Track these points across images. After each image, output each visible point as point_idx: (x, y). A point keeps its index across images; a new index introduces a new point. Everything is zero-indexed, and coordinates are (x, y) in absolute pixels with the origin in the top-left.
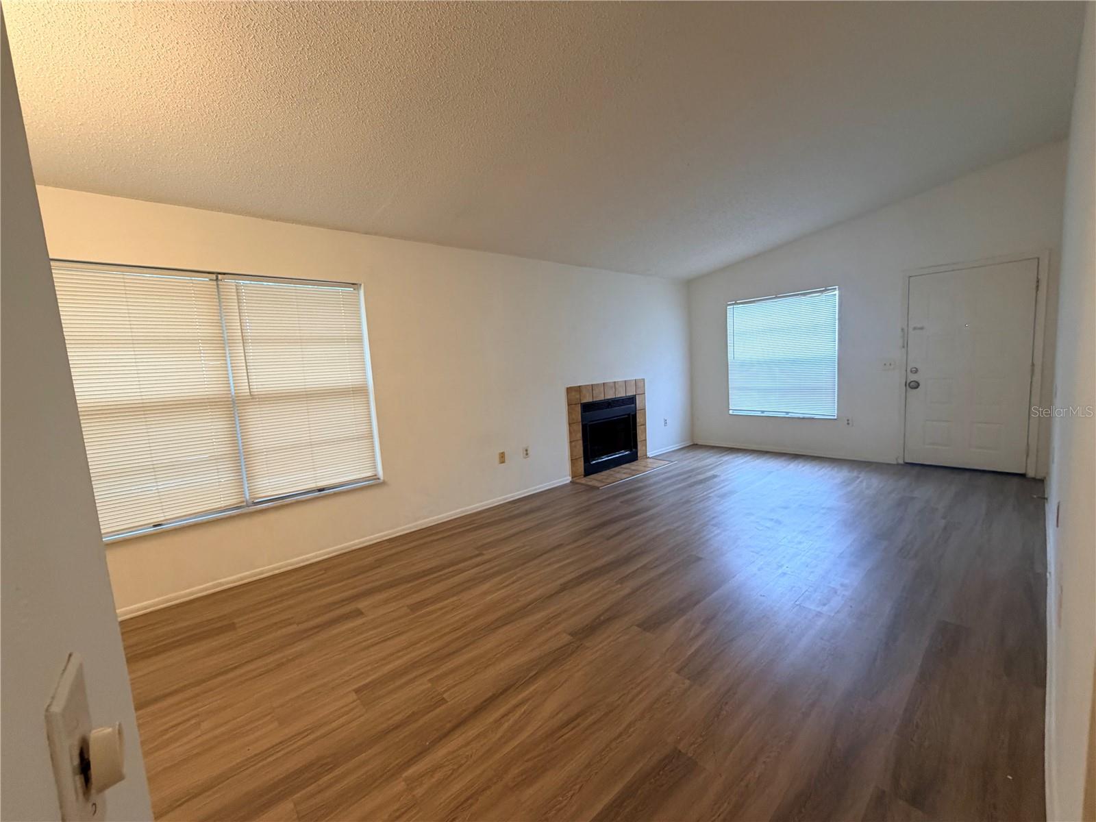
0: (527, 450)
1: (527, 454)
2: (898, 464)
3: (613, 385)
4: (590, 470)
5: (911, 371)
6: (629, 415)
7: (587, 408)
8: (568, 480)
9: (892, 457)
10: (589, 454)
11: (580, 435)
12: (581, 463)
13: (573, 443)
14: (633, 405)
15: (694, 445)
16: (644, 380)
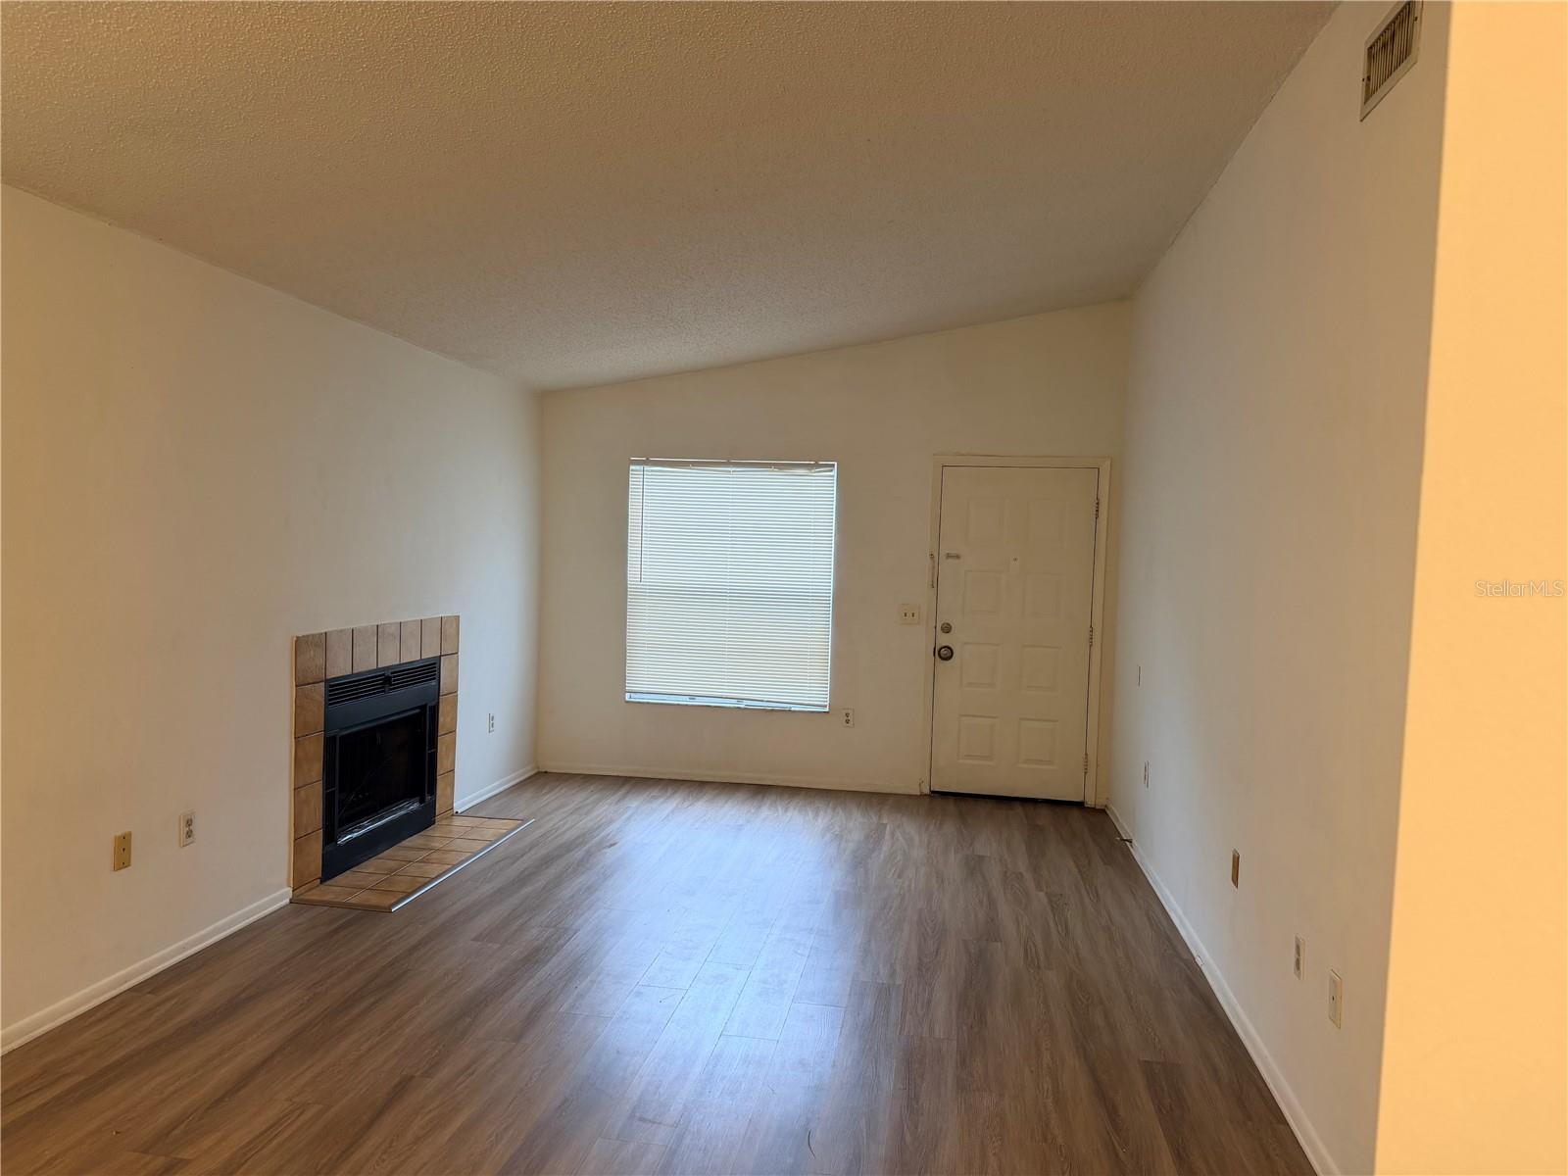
0: (189, 823)
1: (189, 834)
2: (922, 795)
3: (394, 630)
4: (336, 862)
5: (942, 629)
6: (423, 707)
7: (340, 691)
8: (281, 898)
9: (913, 783)
10: (336, 817)
11: (317, 768)
12: (316, 847)
13: (303, 792)
14: (434, 683)
15: (539, 773)
16: (457, 618)
